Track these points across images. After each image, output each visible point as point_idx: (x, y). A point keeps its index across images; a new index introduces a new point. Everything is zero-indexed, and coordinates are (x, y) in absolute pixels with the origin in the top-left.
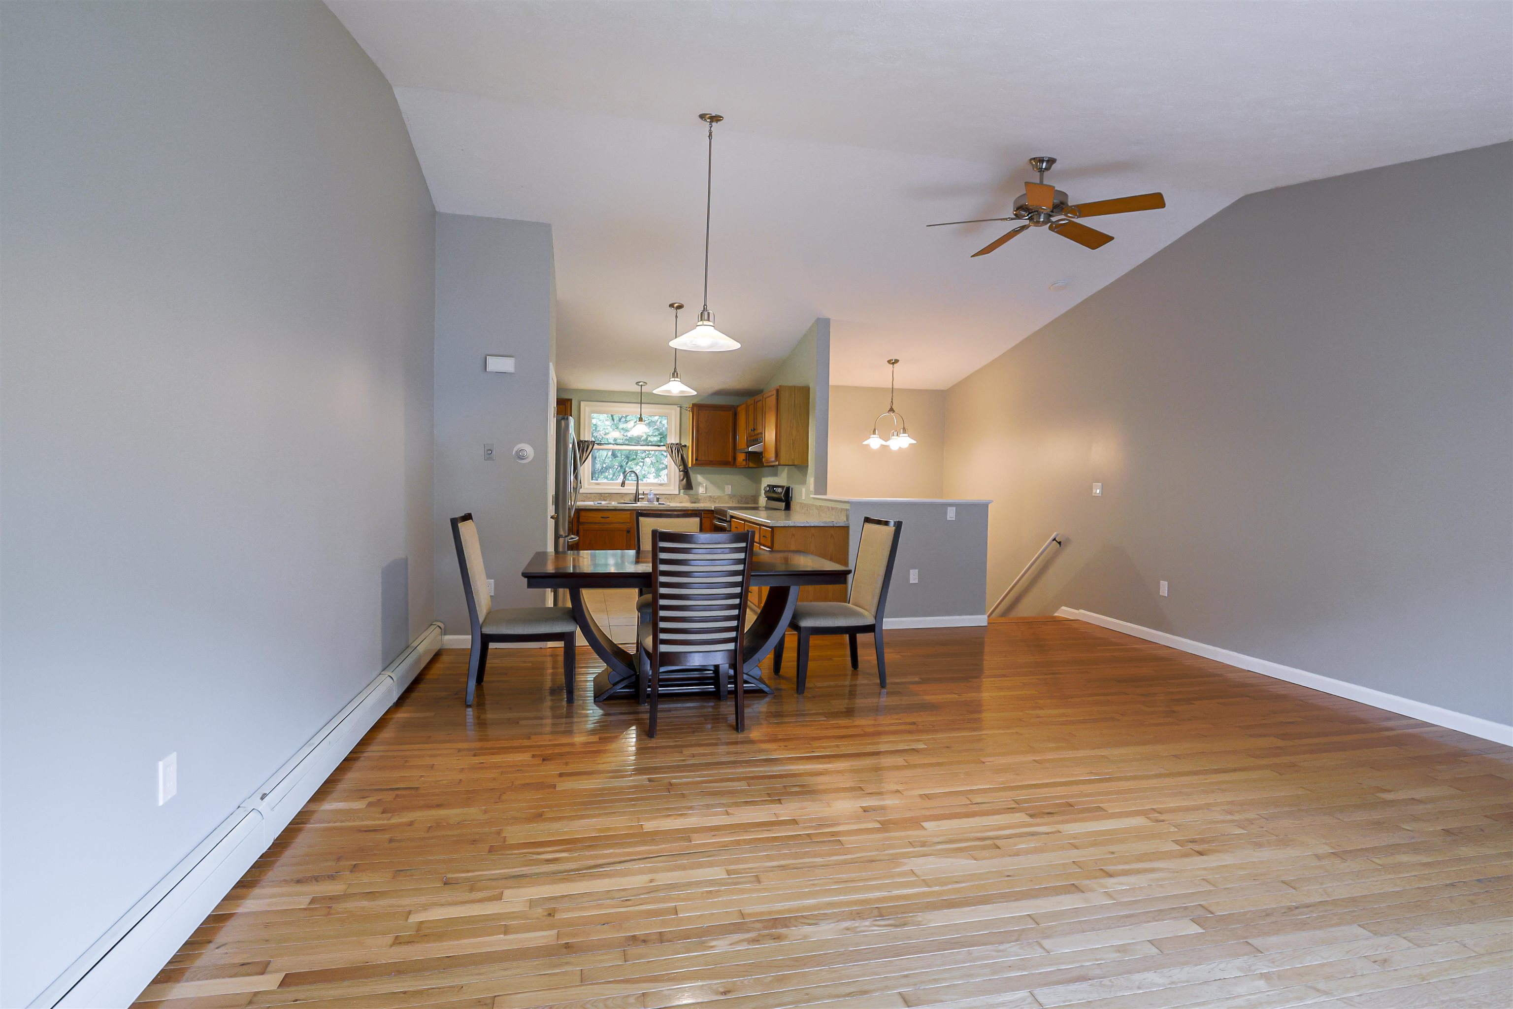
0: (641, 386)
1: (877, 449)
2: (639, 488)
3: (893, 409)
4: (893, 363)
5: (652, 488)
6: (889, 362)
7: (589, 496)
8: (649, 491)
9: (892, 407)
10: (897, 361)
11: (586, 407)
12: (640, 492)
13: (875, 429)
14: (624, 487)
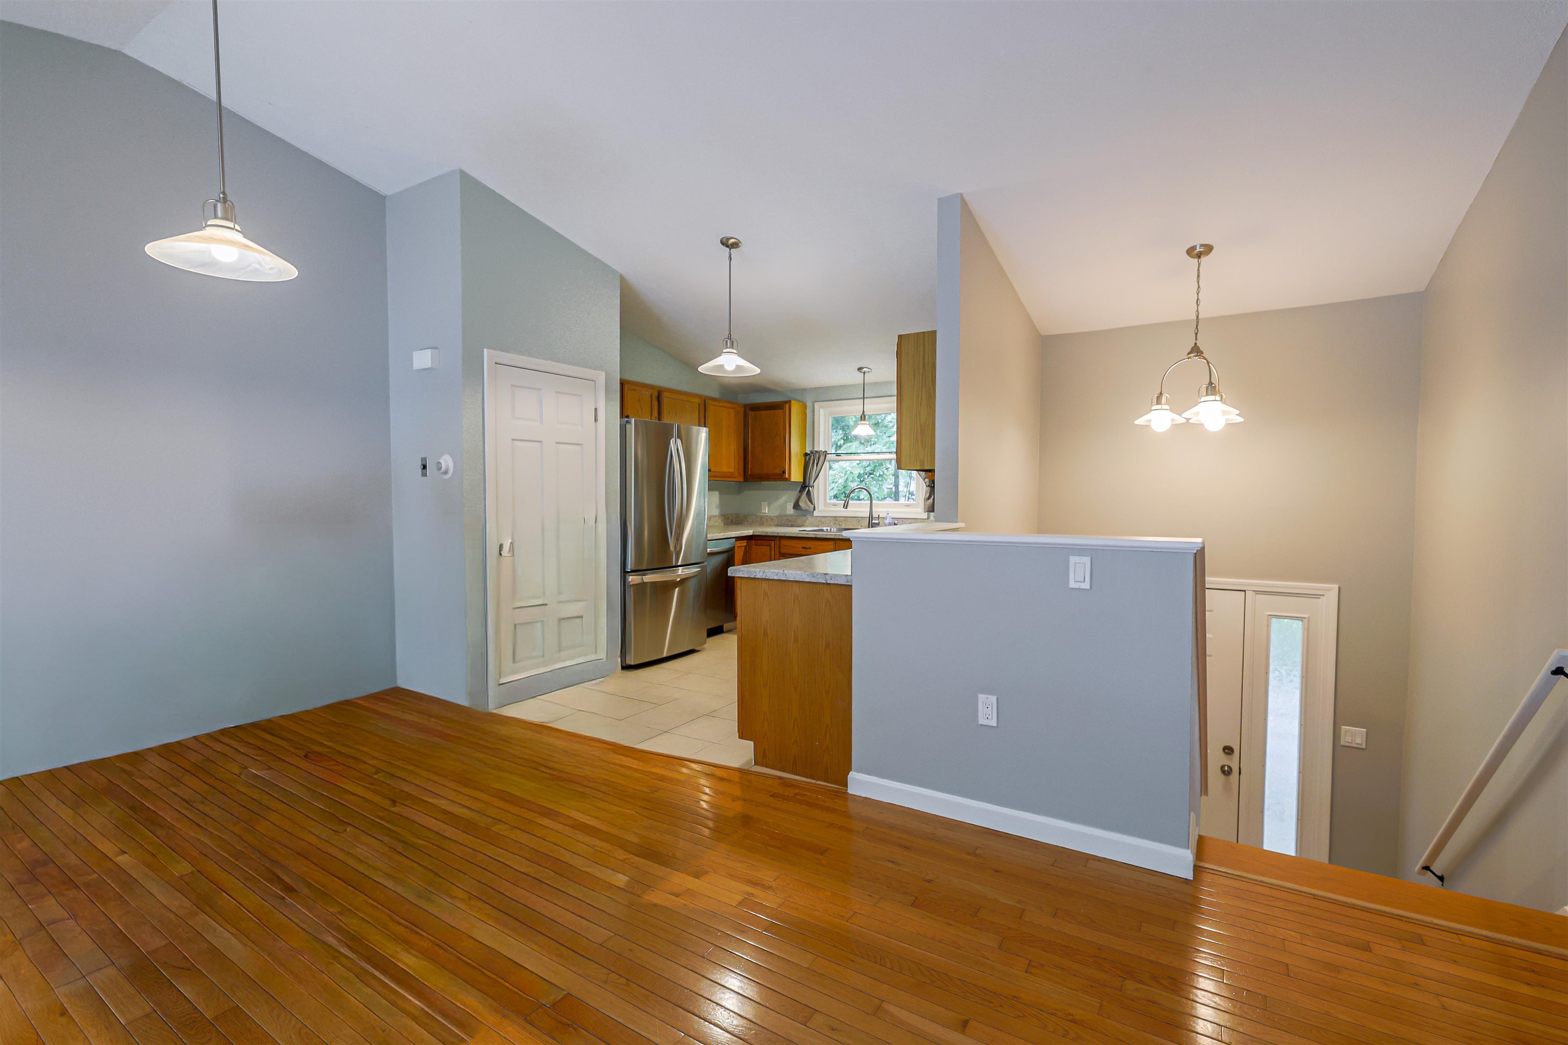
0: (864, 373)
1: (1168, 430)
2: (874, 510)
3: (1198, 348)
4: (1199, 256)
5: (888, 509)
6: (1190, 252)
7: (823, 519)
8: (886, 514)
9: (1196, 344)
10: (1208, 249)
11: (821, 409)
12: (875, 515)
13: (1161, 394)
14: (846, 508)
